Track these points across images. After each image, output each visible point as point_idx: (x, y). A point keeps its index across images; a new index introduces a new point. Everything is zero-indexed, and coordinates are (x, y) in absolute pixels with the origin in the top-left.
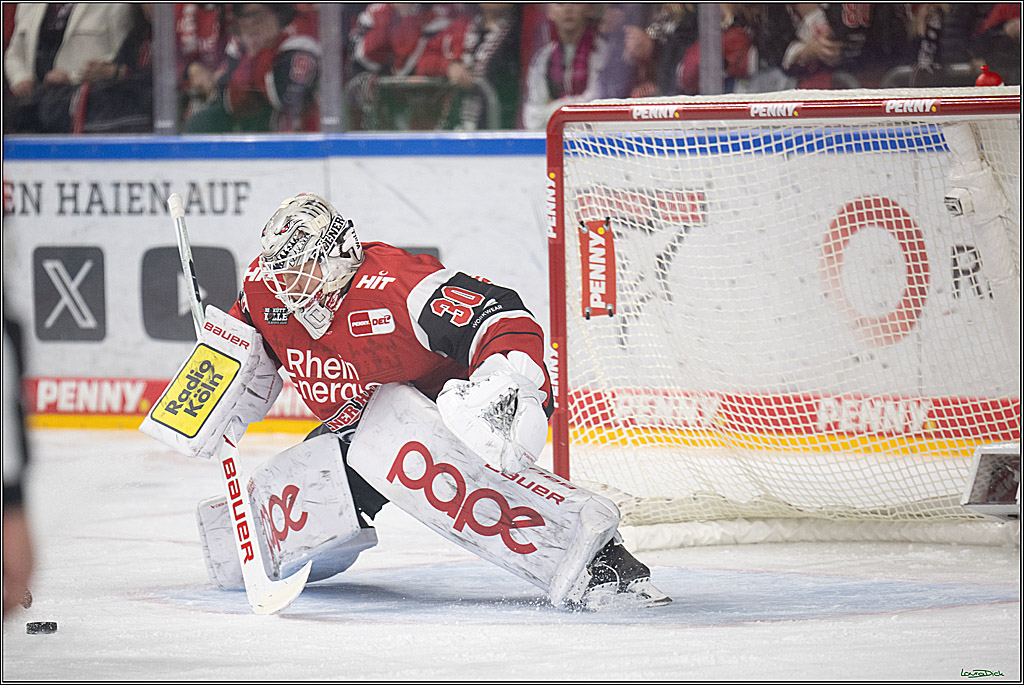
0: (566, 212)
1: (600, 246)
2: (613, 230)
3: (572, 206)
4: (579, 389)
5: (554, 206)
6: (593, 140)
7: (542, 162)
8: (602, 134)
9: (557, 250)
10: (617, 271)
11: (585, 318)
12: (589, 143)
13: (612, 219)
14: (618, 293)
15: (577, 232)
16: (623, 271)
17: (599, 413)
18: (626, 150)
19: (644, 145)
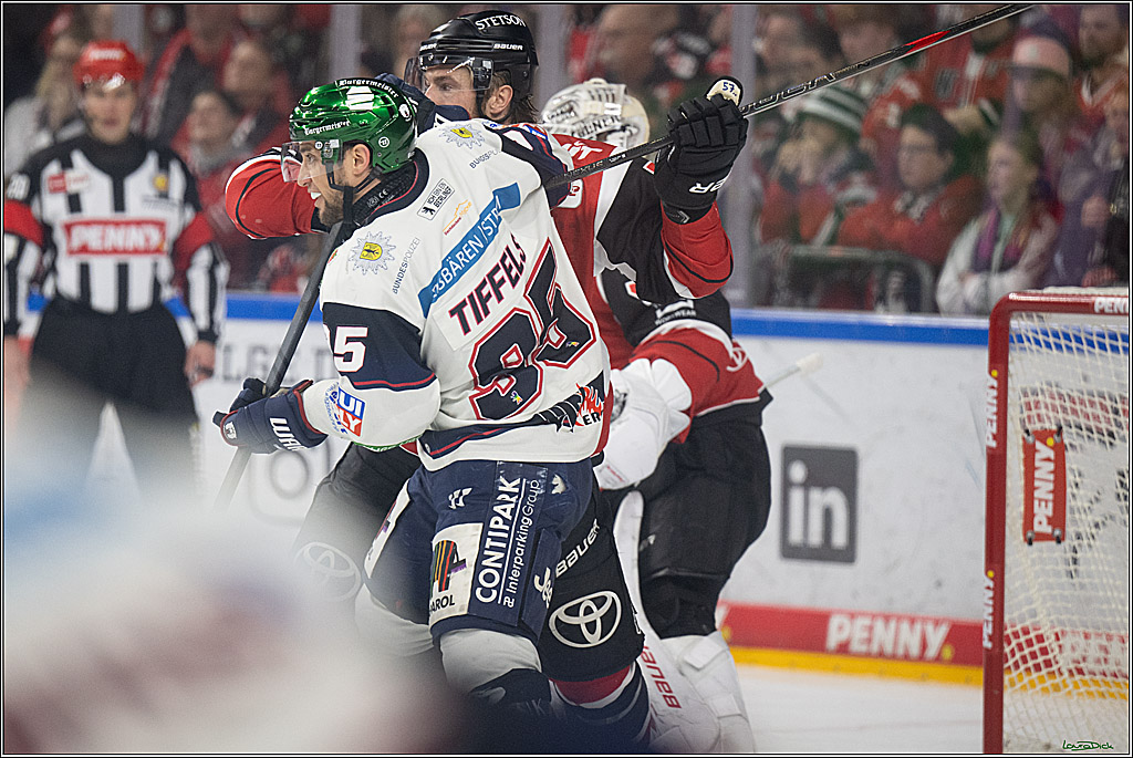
0: (1009, 417)
1: (1048, 460)
2: (1066, 441)
3: (1018, 410)
4: (1018, 628)
5: (995, 409)
6: (1045, 334)
7: (983, 355)
8: (1056, 326)
9: (996, 462)
10: (1069, 490)
11: (1026, 544)
12: (1041, 337)
13: (1065, 429)
14: (1068, 516)
15: (1021, 442)
16: (1075, 491)
17: (1041, 659)
18: (1085, 347)
19: (1107, 341)
